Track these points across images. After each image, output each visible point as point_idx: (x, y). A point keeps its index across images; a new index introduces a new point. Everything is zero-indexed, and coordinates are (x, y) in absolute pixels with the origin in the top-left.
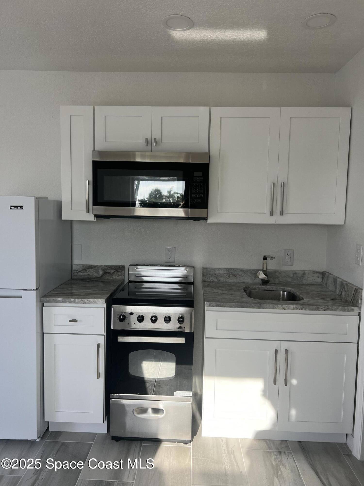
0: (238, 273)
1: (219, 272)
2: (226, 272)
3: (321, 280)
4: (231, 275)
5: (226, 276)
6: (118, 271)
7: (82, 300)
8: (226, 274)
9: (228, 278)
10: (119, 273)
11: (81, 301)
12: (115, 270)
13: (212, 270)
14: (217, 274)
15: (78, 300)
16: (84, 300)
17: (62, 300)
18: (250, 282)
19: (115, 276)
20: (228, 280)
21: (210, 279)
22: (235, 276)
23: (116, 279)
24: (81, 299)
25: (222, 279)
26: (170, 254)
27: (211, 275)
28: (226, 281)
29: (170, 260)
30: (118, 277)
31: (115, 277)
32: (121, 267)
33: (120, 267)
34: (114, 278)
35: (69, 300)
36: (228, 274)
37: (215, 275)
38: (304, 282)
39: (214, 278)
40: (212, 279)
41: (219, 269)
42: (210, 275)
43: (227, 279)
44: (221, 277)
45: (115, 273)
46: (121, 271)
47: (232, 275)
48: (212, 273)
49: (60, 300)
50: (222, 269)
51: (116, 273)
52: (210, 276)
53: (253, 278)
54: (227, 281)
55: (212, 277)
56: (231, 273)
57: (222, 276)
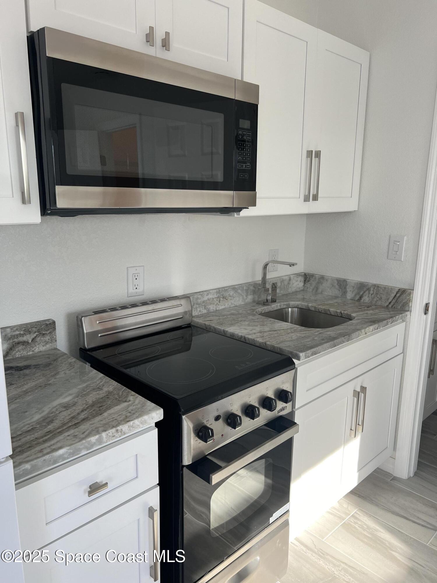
0: (229, 293)
1: (208, 297)
2: (215, 295)
3: (301, 284)
4: (221, 299)
5: (216, 301)
6: (44, 334)
7: (117, 430)
8: (216, 298)
9: (219, 303)
10: (47, 338)
11: (115, 434)
12: (36, 334)
13: (200, 296)
14: (206, 301)
15: (108, 435)
16: (121, 430)
17: (70, 451)
18: (242, 304)
19: (38, 346)
20: (219, 307)
21: (197, 310)
22: (226, 299)
23: (41, 351)
24: (114, 430)
25: (212, 308)
26: (136, 279)
27: (199, 304)
28: (216, 309)
29: (137, 290)
30: (43, 346)
31: (38, 348)
32: (50, 324)
33: (47, 325)
34: (37, 350)
35: (86, 444)
36: (218, 298)
37: (204, 302)
38: (290, 291)
39: (202, 308)
40: (200, 311)
41: (208, 292)
42: (197, 304)
43: (217, 305)
44: (211, 304)
45: (38, 339)
46: (50, 333)
47: (223, 298)
48: (199, 301)
49: (63, 454)
50: (211, 291)
51: (40, 340)
52: (198, 306)
53: (245, 297)
54: (218, 309)
55: (199, 307)
56: (222, 295)
57: (212, 302)
